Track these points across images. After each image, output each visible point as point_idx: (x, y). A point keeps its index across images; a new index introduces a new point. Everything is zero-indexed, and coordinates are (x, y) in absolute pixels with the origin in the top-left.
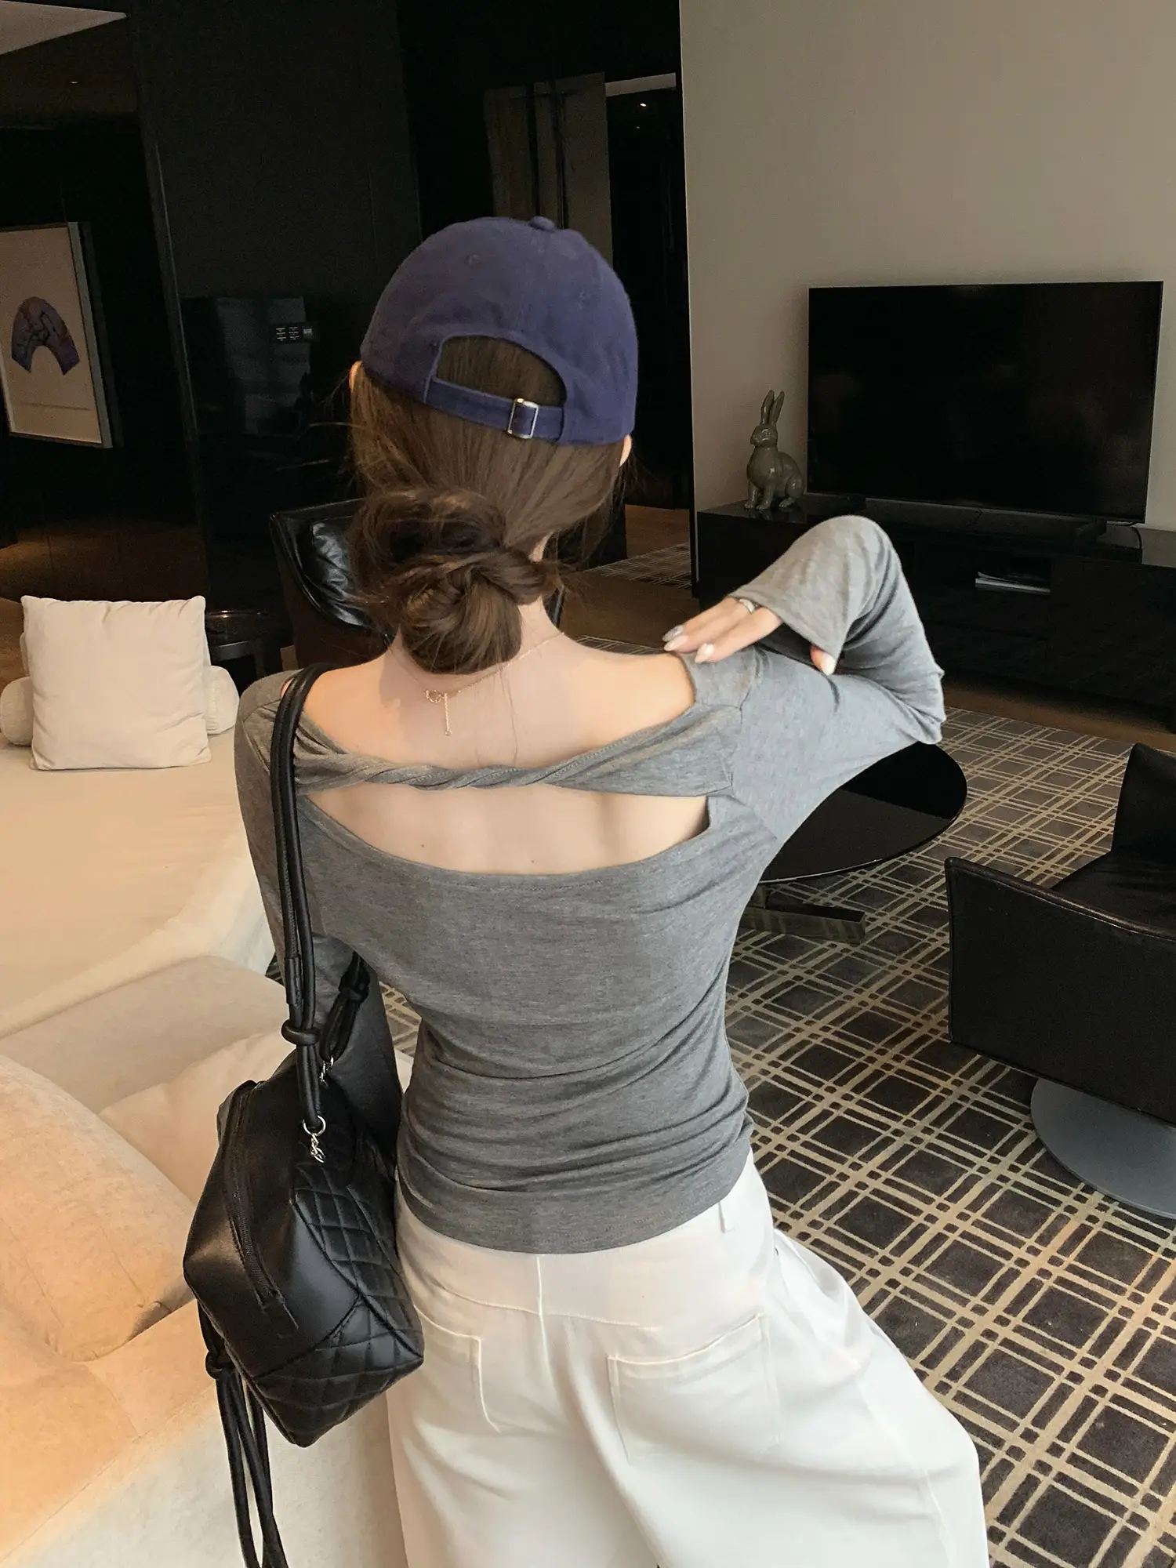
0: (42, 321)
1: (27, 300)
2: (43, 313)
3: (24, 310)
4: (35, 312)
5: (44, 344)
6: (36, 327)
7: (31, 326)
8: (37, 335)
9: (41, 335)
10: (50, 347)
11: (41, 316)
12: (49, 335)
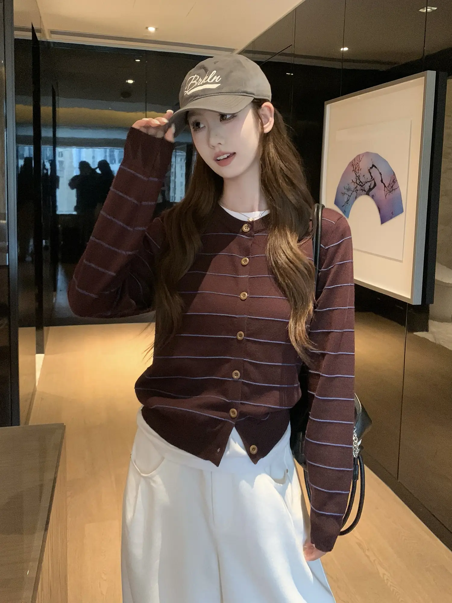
0: (370, 173)
1: (359, 155)
2: (373, 166)
3: (354, 165)
4: (364, 165)
5: (368, 194)
6: (362, 179)
7: (358, 177)
8: (362, 186)
9: (367, 187)
10: (373, 197)
11: (371, 168)
12: (375, 185)
